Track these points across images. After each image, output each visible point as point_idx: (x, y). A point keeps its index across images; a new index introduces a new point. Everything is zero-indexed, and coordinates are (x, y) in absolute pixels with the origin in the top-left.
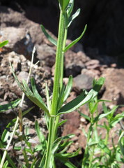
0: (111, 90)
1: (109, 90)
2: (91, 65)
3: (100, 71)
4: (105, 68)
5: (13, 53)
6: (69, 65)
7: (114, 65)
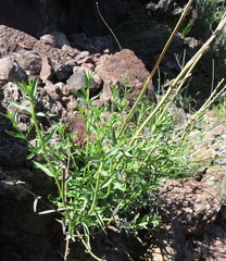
0: (109, 82)
1: (107, 82)
2: (81, 59)
3: (93, 63)
4: (98, 57)
5: (10, 83)
6: (57, 67)
7: (107, 51)
